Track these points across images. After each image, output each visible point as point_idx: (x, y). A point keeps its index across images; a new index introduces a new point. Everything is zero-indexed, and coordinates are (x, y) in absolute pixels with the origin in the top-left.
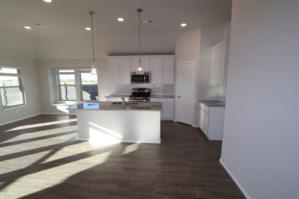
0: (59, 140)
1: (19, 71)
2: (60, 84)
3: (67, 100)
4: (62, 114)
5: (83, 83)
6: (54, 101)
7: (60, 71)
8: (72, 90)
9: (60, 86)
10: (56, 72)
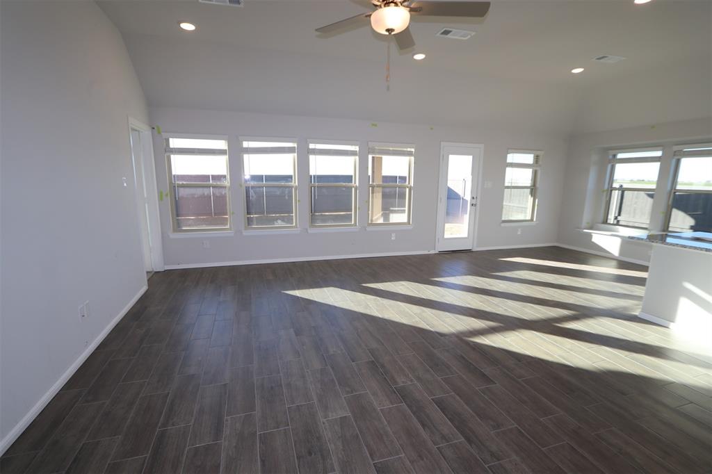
0: (592, 301)
1: (537, 159)
2: (611, 187)
3: (618, 224)
4: (602, 255)
5: (678, 187)
6: (588, 223)
7: (620, 156)
8: (636, 203)
9: (611, 191)
10: (611, 157)
